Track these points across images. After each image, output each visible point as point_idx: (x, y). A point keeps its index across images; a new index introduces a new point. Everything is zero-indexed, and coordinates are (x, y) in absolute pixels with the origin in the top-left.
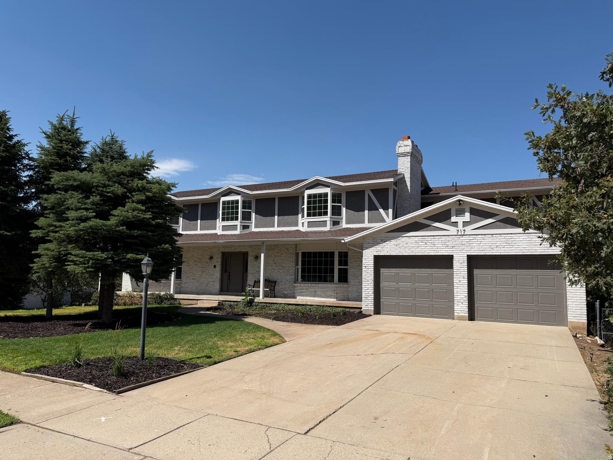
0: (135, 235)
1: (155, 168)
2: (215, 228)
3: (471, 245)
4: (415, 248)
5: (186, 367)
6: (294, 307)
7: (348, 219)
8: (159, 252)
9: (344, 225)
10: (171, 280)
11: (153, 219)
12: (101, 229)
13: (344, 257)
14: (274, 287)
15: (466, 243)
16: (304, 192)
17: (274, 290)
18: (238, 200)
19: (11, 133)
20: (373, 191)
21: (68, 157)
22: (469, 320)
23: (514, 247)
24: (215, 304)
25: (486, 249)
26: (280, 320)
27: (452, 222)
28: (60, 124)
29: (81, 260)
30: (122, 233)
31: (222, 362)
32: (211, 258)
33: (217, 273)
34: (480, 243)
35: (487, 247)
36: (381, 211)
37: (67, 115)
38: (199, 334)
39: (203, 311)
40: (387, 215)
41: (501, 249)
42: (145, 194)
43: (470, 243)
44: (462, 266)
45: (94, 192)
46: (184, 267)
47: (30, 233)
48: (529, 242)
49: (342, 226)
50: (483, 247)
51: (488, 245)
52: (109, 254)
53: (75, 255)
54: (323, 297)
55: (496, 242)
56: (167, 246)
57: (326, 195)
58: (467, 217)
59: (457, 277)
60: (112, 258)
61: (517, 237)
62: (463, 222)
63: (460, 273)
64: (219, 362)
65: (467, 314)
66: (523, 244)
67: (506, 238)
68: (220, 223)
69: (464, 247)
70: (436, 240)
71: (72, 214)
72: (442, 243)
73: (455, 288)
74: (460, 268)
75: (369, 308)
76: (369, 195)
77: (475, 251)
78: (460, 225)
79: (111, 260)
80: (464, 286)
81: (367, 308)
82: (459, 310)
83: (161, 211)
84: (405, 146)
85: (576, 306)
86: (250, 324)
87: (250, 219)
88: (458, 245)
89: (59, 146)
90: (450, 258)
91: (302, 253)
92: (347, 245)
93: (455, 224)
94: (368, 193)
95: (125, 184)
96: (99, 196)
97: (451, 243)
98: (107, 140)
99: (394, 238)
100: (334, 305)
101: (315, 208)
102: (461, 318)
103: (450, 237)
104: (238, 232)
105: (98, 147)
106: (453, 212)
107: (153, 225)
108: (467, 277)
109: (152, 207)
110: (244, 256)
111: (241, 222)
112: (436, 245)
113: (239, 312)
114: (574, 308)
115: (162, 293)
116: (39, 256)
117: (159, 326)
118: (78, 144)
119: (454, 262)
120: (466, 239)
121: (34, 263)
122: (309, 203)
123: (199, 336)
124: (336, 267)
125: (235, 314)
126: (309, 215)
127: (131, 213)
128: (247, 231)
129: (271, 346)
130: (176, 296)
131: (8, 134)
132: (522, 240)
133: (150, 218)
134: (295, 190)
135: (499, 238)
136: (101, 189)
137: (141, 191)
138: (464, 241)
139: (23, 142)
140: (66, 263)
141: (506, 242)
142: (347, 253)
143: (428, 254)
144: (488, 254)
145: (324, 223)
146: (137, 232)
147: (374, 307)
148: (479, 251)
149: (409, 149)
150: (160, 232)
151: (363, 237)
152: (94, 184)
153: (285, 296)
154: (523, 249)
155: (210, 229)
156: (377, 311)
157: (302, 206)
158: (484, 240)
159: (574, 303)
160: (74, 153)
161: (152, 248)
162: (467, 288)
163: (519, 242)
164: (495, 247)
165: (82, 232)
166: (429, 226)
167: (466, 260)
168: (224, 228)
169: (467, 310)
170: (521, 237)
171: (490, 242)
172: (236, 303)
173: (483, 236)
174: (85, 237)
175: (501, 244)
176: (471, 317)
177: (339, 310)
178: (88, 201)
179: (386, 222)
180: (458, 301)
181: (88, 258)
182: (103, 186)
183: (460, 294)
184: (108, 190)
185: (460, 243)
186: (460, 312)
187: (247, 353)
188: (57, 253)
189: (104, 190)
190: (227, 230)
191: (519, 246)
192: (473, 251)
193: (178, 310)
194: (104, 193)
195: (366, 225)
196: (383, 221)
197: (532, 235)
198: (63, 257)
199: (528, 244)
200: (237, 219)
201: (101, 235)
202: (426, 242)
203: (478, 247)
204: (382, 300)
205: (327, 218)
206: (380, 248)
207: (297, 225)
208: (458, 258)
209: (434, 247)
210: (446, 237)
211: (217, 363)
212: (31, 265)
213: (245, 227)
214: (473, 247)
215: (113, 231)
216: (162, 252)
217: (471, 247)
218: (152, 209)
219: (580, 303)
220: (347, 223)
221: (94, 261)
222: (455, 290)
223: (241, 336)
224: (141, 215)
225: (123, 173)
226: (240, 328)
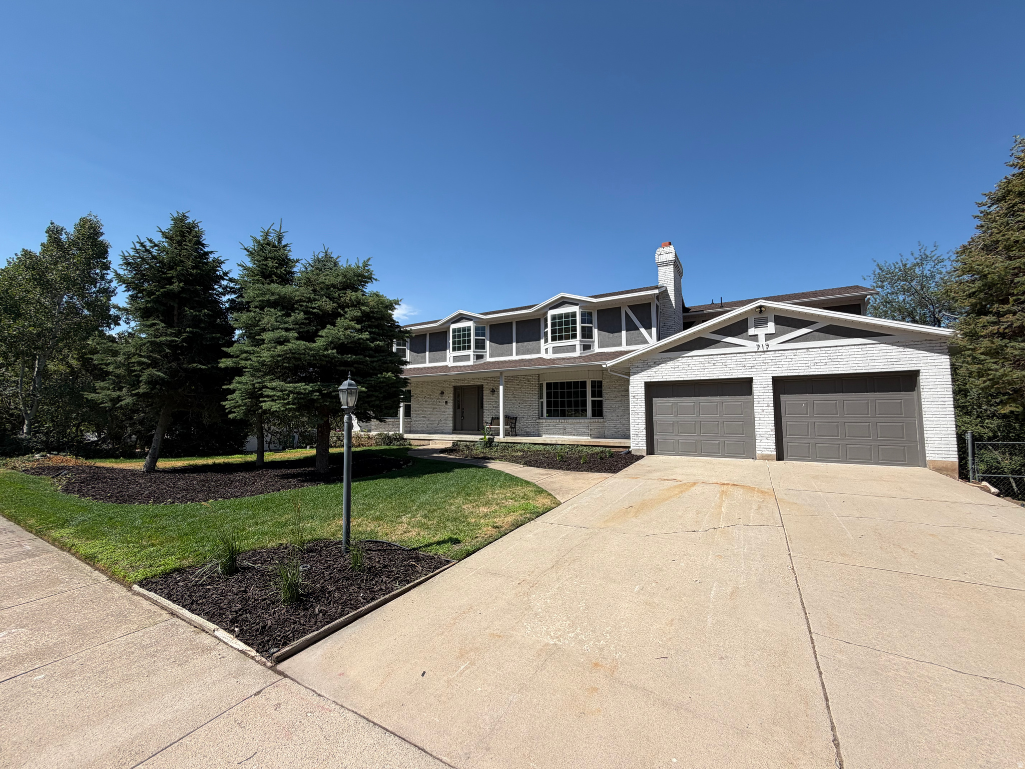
0: (349, 360)
1: (374, 281)
2: (445, 360)
3: (778, 363)
4: (701, 370)
5: (421, 568)
6: (542, 447)
7: (601, 342)
8: (380, 382)
9: (596, 349)
10: (399, 419)
11: (373, 340)
12: (304, 354)
13: (598, 388)
14: (515, 424)
15: (770, 361)
16: (547, 313)
17: (515, 427)
18: (470, 327)
19: (206, 250)
20: (632, 307)
21: (274, 276)
22: (777, 460)
23: (840, 363)
24: (449, 445)
25: (800, 368)
26: (534, 466)
27: (750, 336)
28: (264, 240)
29: (279, 394)
30: (332, 359)
31: (478, 550)
32: (442, 393)
33: (449, 410)
34: (790, 360)
35: (800, 365)
36: (643, 330)
37: (273, 230)
38: (437, 491)
39: (437, 453)
40: (650, 335)
41: (822, 367)
42: (361, 310)
43: (776, 361)
44: (765, 391)
45: (297, 309)
46: (413, 404)
47: (219, 363)
48: (863, 356)
49: (594, 351)
50: (794, 365)
51: (802, 362)
52: (315, 386)
53: (273, 389)
54: (574, 435)
55: (813, 359)
56: (390, 374)
57: (574, 315)
58: (771, 327)
59: (759, 405)
60: (319, 391)
61: (845, 351)
62: (766, 334)
63: (762, 400)
64: (474, 552)
65: (775, 453)
66: (854, 359)
67: (828, 352)
68: (450, 354)
69: (767, 367)
70: (729, 360)
71: (267, 336)
72: (736, 363)
73: (756, 419)
74: (762, 394)
75: (641, 448)
76: (626, 313)
77: (784, 371)
78: (762, 338)
79: (318, 394)
80: (770, 416)
81: (638, 448)
82: (762, 447)
83: (381, 332)
84: (666, 254)
85: (940, 439)
86: (499, 473)
87: (483, 347)
88: (759, 364)
89: (263, 264)
90: (749, 381)
91: (547, 384)
92: (609, 370)
93: (755, 338)
94: (625, 310)
95: (336, 298)
96: (302, 313)
97: (750, 362)
98: (320, 257)
99: (671, 359)
100: (591, 444)
101: (561, 331)
102: (766, 458)
103: (747, 354)
104: (471, 363)
105: (310, 264)
106: (751, 322)
107: (371, 349)
108: (773, 405)
109: (370, 326)
110: (480, 389)
111: (474, 352)
112: (728, 366)
113: (479, 455)
114: (937, 442)
115: (391, 433)
116: (232, 392)
117: (385, 477)
118: (285, 261)
119: (754, 386)
120: (770, 356)
121: (227, 400)
122: (553, 325)
123: (436, 494)
124: (589, 399)
125: (475, 458)
126: (554, 339)
127: (343, 332)
128: (481, 361)
129: (543, 514)
130: (406, 436)
131: (202, 250)
132: (853, 353)
133: (367, 339)
134: (536, 311)
135: (818, 352)
136: (305, 304)
137: (355, 306)
138: (767, 359)
139: (222, 259)
140: (261, 399)
141: (829, 357)
142: (601, 382)
143: (718, 378)
144: (802, 374)
145: (573, 348)
146: (351, 357)
147: (647, 446)
148: (790, 371)
149: (671, 257)
150: (381, 357)
151: (629, 360)
152: (297, 298)
153: (528, 435)
154: (855, 365)
155: (439, 361)
156: (651, 451)
157: (545, 329)
158: (796, 357)
159: (936, 436)
160: (281, 272)
161: (372, 377)
162: (773, 419)
163: (848, 356)
164: (812, 364)
165: (279, 359)
166: (719, 342)
167: (771, 383)
168: (456, 359)
169: (775, 447)
170: (850, 350)
171: (804, 359)
172: (472, 443)
173: (795, 351)
174: (284, 365)
175: (822, 361)
176: (780, 457)
177: (598, 449)
178: (290, 319)
179: (648, 343)
180: (762, 435)
181: (287, 392)
182: (307, 300)
183: (764, 427)
184: (314, 305)
185: (762, 362)
186: (765, 450)
187: (513, 528)
188: (251, 387)
189: (310, 305)
190: (458, 361)
191: (849, 363)
192: (781, 372)
193: (408, 452)
194: (309, 309)
195: (624, 347)
196: (646, 342)
197: (868, 346)
198: (258, 391)
199: (862, 359)
200: (469, 348)
201: (305, 361)
202: (715, 362)
203: (787, 366)
204: (655, 437)
205: (577, 342)
206: (653, 373)
207: (539, 352)
208: (759, 381)
209: (725, 369)
210: (742, 355)
211: (471, 554)
212: (224, 403)
213: (479, 357)
214: (781, 366)
215: (320, 355)
216: (383, 382)
217: (777, 366)
218: (370, 328)
219: (947, 436)
220: (601, 346)
221: (295, 395)
222: (756, 422)
223: (493, 493)
224: (357, 336)
225: (334, 286)
226: (487, 480)
